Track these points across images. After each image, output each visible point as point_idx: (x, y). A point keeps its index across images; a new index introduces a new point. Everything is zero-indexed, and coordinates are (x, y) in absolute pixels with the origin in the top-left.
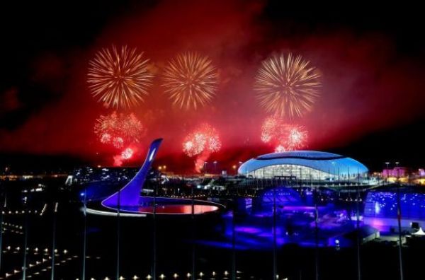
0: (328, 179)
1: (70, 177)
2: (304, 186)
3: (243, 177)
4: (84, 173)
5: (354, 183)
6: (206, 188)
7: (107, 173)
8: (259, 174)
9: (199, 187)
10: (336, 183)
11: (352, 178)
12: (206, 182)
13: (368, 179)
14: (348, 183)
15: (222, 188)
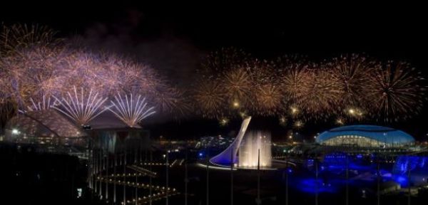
0: (382, 146)
1: (199, 143)
2: (362, 151)
3: (318, 144)
4: (208, 140)
5: (402, 150)
6: (289, 152)
7: (223, 141)
8: (331, 142)
9: (285, 151)
10: (387, 149)
11: (402, 146)
12: (291, 148)
13: (414, 146)
14: (397, 149)
15: (301, 152)
